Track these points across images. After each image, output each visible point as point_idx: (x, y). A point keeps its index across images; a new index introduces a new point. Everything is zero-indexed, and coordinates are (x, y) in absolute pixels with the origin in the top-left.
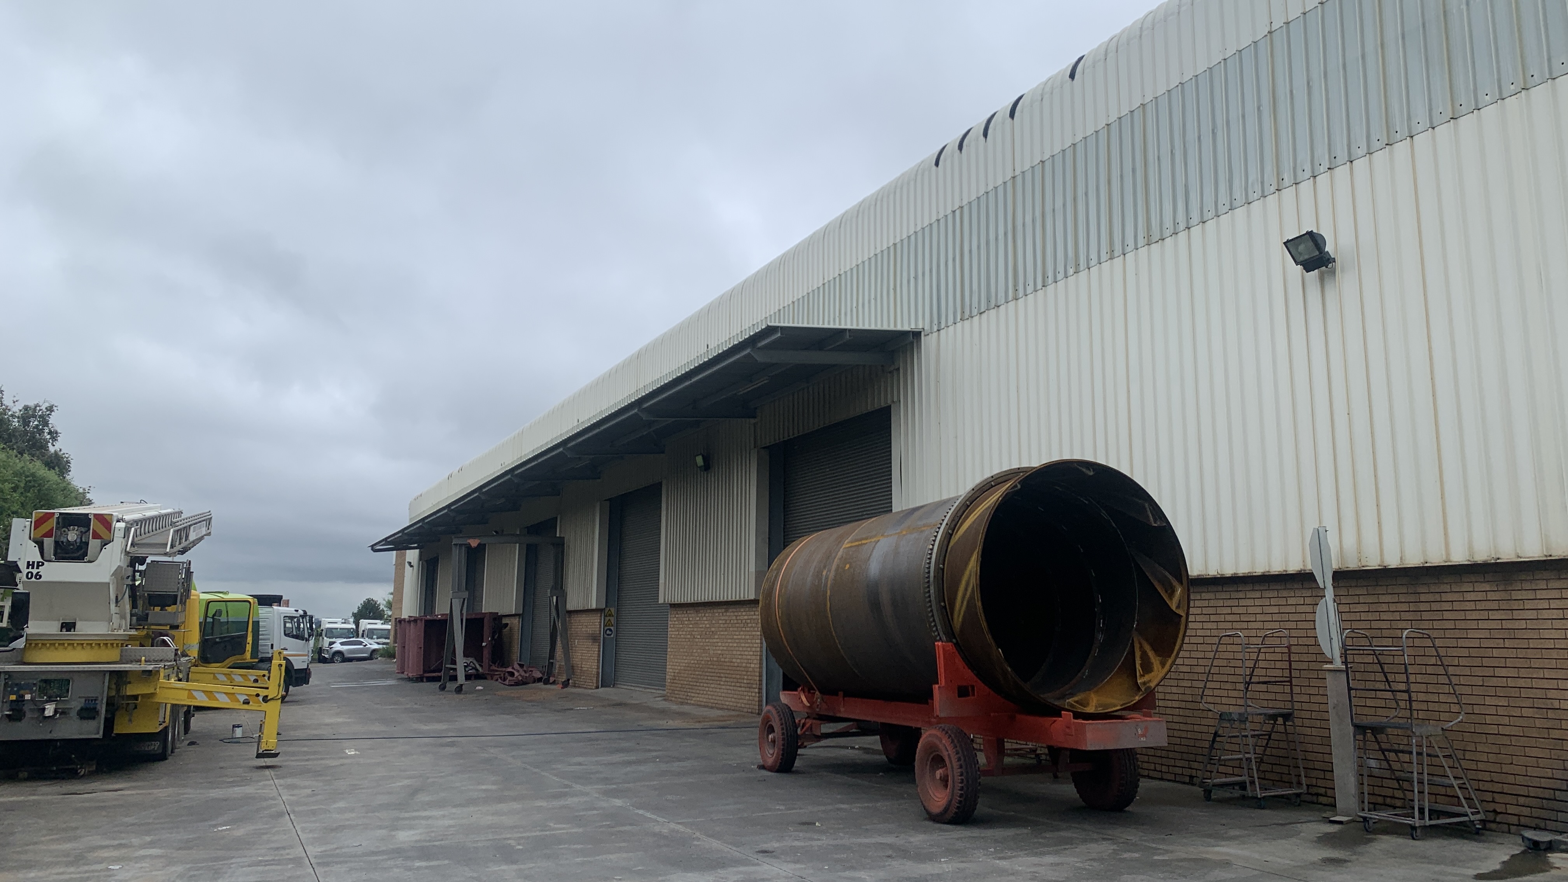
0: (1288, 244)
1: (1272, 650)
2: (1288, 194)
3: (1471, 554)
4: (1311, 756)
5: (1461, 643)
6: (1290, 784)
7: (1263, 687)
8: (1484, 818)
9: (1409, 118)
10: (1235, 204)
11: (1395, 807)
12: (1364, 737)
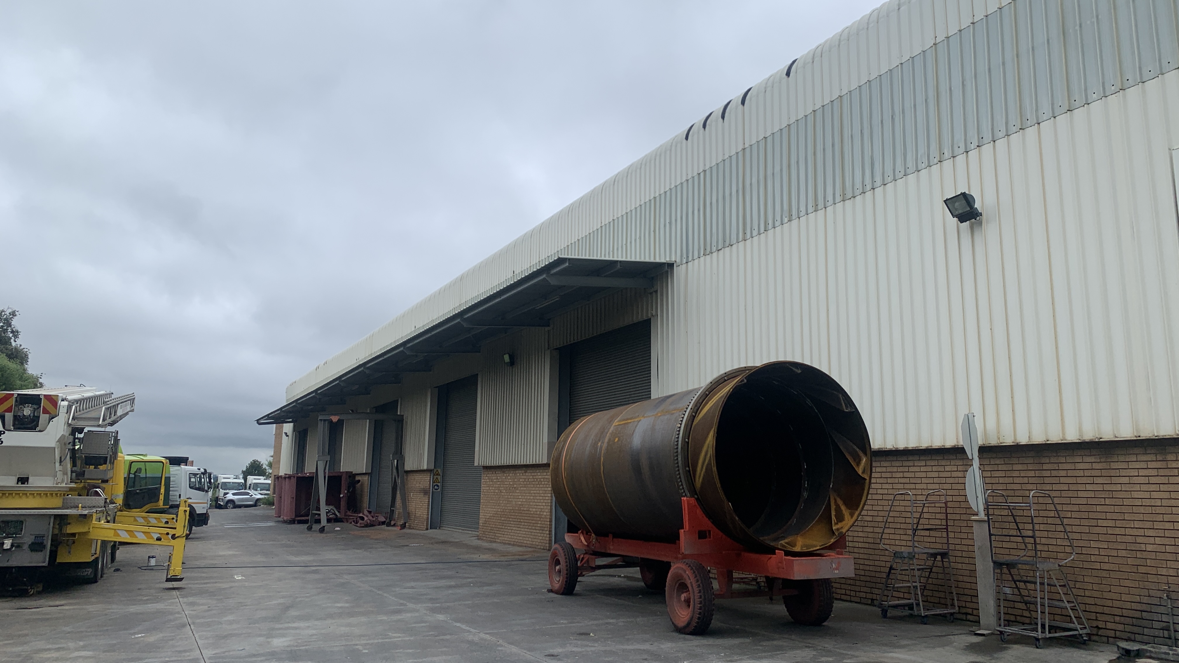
0: (947, 202)
1: (933, 505)
2: (948, 164)
3: (1081, 434)
4: (961, 585)
5: (1073, 501)
6: (946, 606)
7: (927, 533)
8: (1089, 632)
9: (1037, 110)
10: (908, 171)
11: (1023, 624)
12: (1001, 571)
